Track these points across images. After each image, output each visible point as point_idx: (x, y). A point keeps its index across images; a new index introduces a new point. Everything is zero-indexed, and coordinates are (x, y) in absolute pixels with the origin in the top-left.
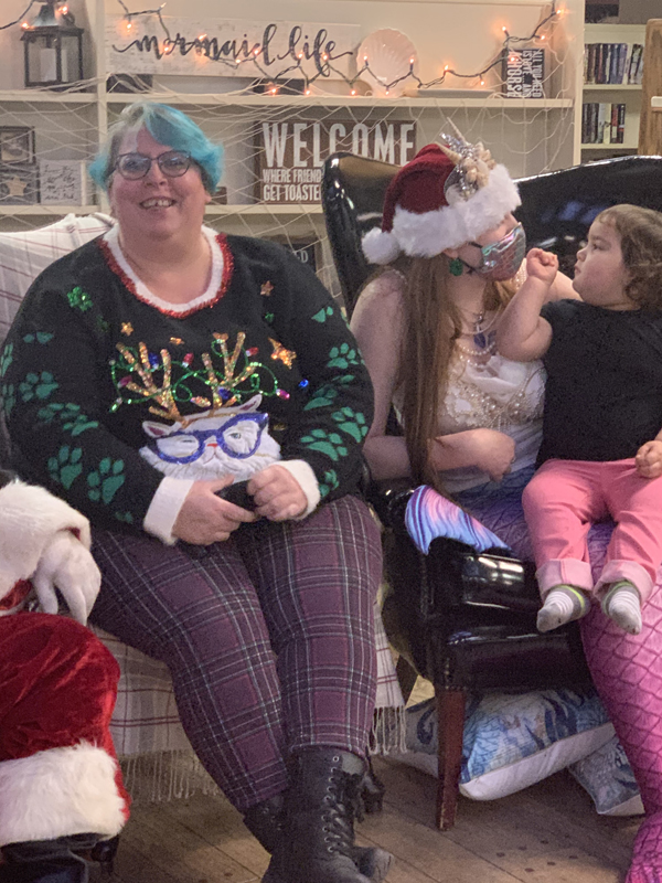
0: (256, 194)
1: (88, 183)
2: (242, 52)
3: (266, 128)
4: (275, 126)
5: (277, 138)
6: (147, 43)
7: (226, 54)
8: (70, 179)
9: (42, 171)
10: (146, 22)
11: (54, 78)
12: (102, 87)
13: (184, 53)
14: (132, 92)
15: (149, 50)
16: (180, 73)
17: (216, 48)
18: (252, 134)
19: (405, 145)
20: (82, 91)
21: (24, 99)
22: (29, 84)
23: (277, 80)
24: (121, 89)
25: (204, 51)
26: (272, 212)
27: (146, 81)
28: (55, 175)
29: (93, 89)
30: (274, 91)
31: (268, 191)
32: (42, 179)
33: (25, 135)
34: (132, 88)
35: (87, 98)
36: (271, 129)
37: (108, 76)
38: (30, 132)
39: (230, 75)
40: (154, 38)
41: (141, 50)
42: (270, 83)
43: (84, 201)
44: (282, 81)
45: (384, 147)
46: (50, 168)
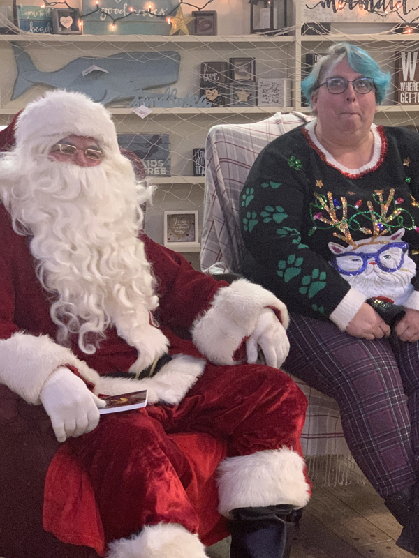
0: (396, 99)
1: (287, 93)
2: (389, 7)
3: (403, 55)
4: (409, 54)
5: (411, 61)
6: (328, 3)
7: (378, 8)
8: (277, 90)
9: (259, 86)
11: (269, 27)
12: (299, 31)
13: (351, 8)
14: (318, 34)
15: (329, 7)
16: (348, 22)
17: (372, 5)
18: (394, 59)
20: (286, 34)
21: (250, 40)
22: (253, 31)
23: (412, 24)
24: (311, 33)
25: (364, 7)
26: (405, 110)
27: (326, 27)
28: (267, 88)
29: (292, 33)
30: (409, 31)
31: (403, 96)
32: (260, 91)
33: (249, 63)
34: (317, 32)
35: (289, 39)
36: (406, 56)
37: (303, 24)
38: (253, 61)
39: (381, 21)
41: (324, 7)
42: (407, 26)
43: (285, 104)
44: (415, 25)
46: (264, 83)
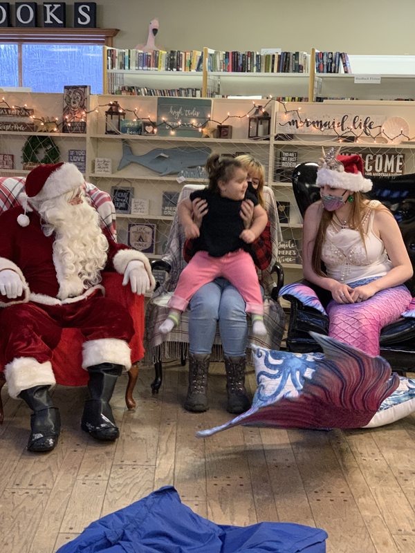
6: (293, 122)
7: (325, 127)
10: (293, 114)
12: (272, 138)
13: (308, 126)
15: (294, 125)
16: (306, 134)
19: (399, 164)
23: (342, 137)
24: (280, 139)
25: (316, 125)
27: (291, 136)
29: (268, 139)
30: (341, 141)
34: (284, 139)
37: (276, 134)
40: (296, 121)
41: (291, 125)
42: (339, 138)
44: (345, 137)
45: (389, 163)
